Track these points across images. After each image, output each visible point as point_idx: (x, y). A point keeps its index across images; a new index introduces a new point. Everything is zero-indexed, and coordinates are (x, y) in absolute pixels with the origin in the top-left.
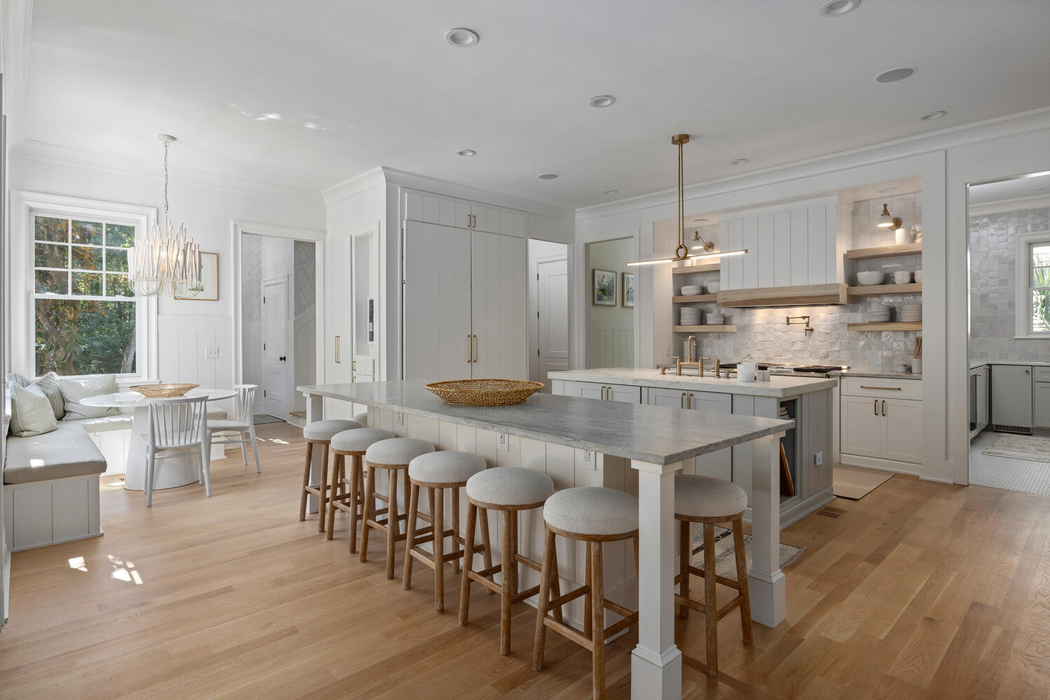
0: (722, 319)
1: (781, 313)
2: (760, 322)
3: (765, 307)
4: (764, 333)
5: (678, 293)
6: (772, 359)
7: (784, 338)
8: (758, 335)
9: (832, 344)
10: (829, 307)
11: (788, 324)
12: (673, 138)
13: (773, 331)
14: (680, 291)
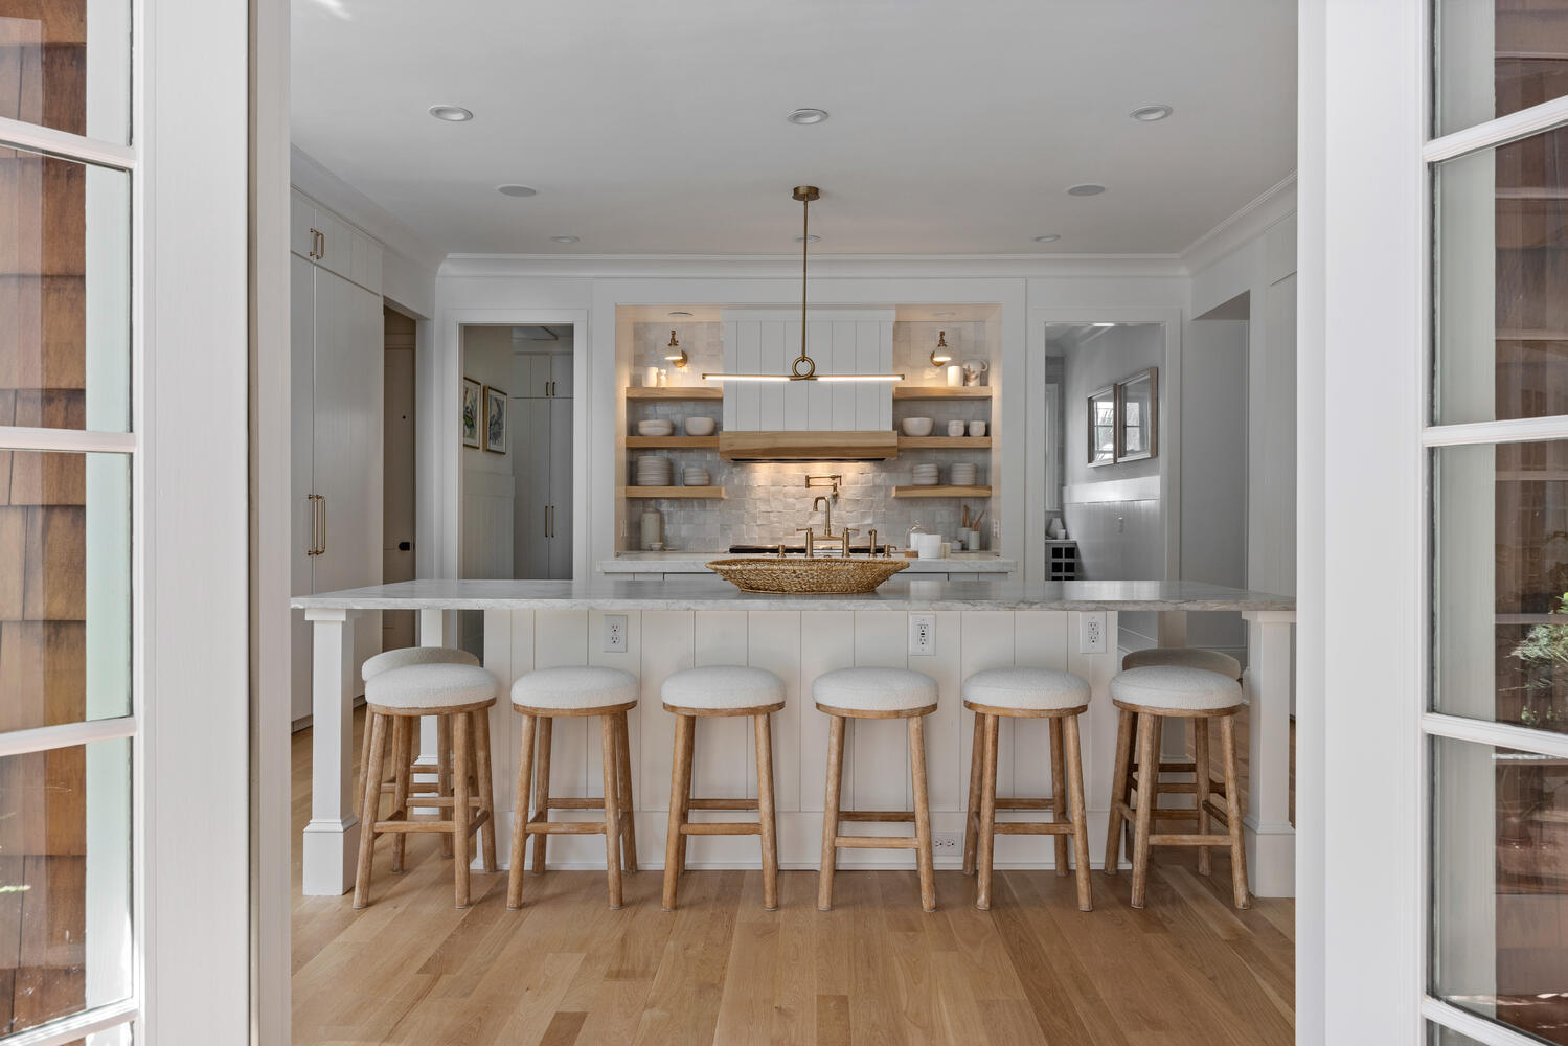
0: (707, 478)
1: (794, 471)
2: (762, 483)
3: (771, 461)
4: (769, 500)
5: (633, 430)
6: (780, 539)
7: (798, 507)
8: (759, 503)
9: (864, 515)
10: (860, 464)
11: (808, 486)
12: (796, 190)
13: (781, 497)
14: (637, 426)
